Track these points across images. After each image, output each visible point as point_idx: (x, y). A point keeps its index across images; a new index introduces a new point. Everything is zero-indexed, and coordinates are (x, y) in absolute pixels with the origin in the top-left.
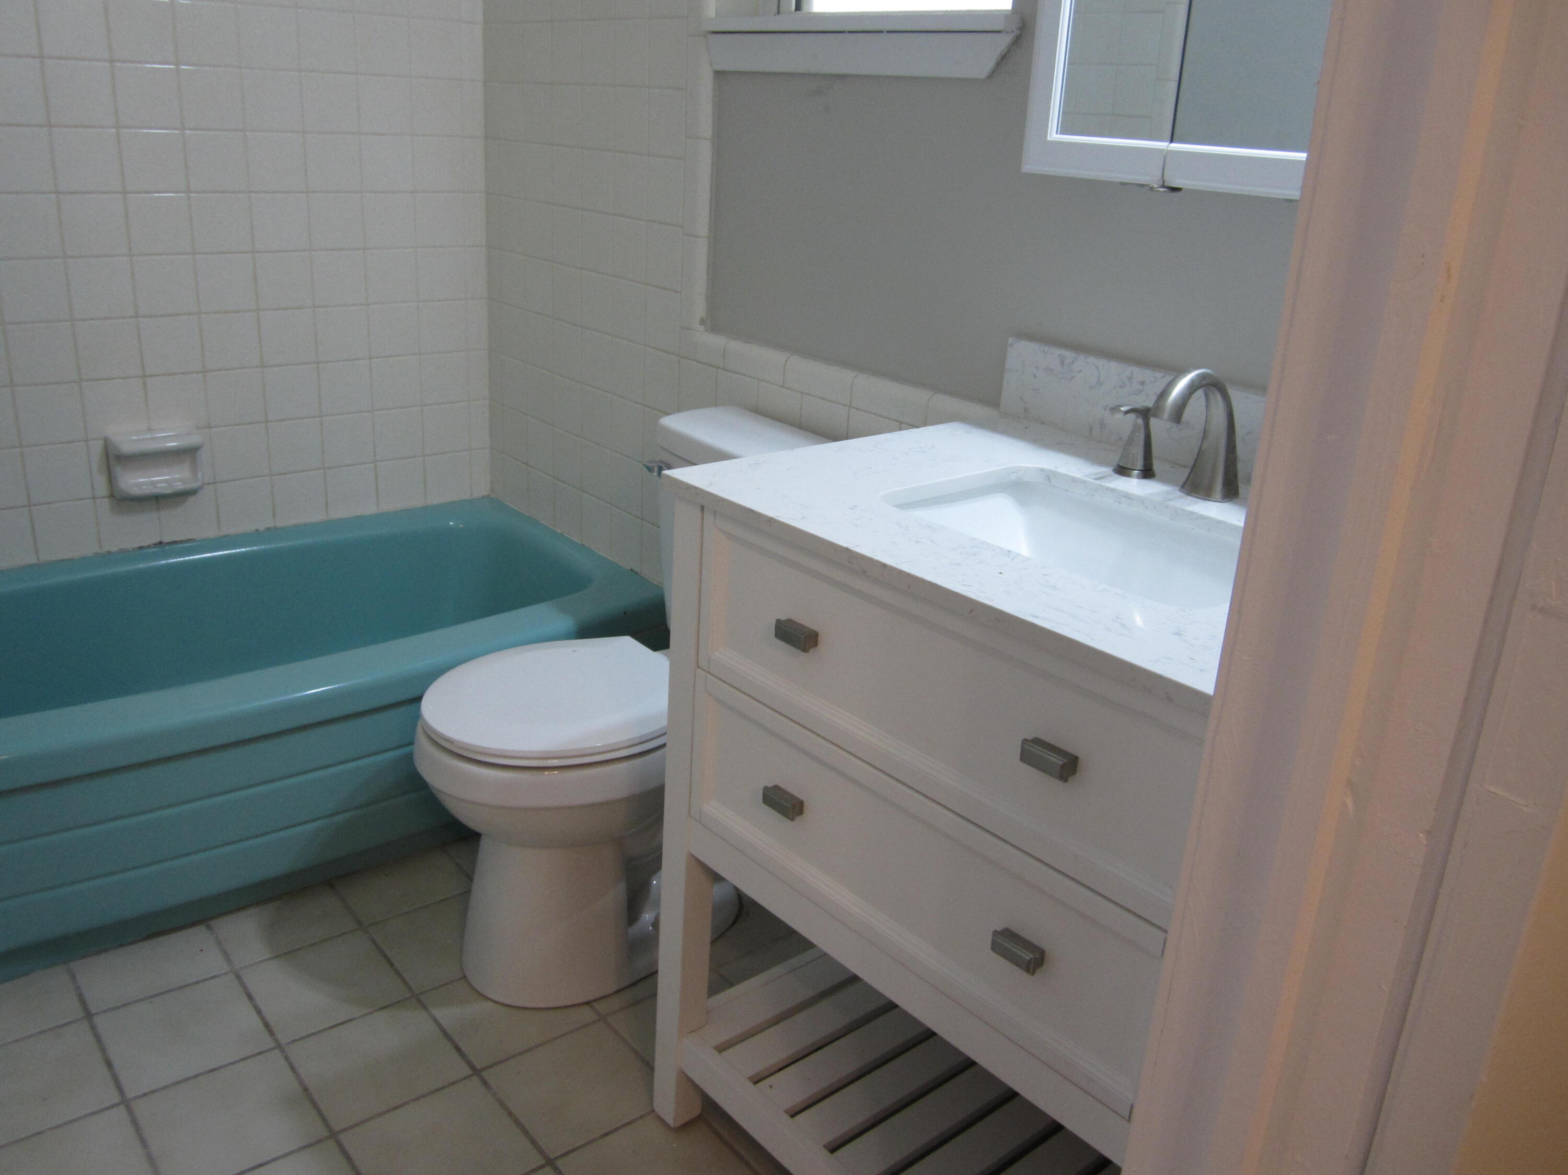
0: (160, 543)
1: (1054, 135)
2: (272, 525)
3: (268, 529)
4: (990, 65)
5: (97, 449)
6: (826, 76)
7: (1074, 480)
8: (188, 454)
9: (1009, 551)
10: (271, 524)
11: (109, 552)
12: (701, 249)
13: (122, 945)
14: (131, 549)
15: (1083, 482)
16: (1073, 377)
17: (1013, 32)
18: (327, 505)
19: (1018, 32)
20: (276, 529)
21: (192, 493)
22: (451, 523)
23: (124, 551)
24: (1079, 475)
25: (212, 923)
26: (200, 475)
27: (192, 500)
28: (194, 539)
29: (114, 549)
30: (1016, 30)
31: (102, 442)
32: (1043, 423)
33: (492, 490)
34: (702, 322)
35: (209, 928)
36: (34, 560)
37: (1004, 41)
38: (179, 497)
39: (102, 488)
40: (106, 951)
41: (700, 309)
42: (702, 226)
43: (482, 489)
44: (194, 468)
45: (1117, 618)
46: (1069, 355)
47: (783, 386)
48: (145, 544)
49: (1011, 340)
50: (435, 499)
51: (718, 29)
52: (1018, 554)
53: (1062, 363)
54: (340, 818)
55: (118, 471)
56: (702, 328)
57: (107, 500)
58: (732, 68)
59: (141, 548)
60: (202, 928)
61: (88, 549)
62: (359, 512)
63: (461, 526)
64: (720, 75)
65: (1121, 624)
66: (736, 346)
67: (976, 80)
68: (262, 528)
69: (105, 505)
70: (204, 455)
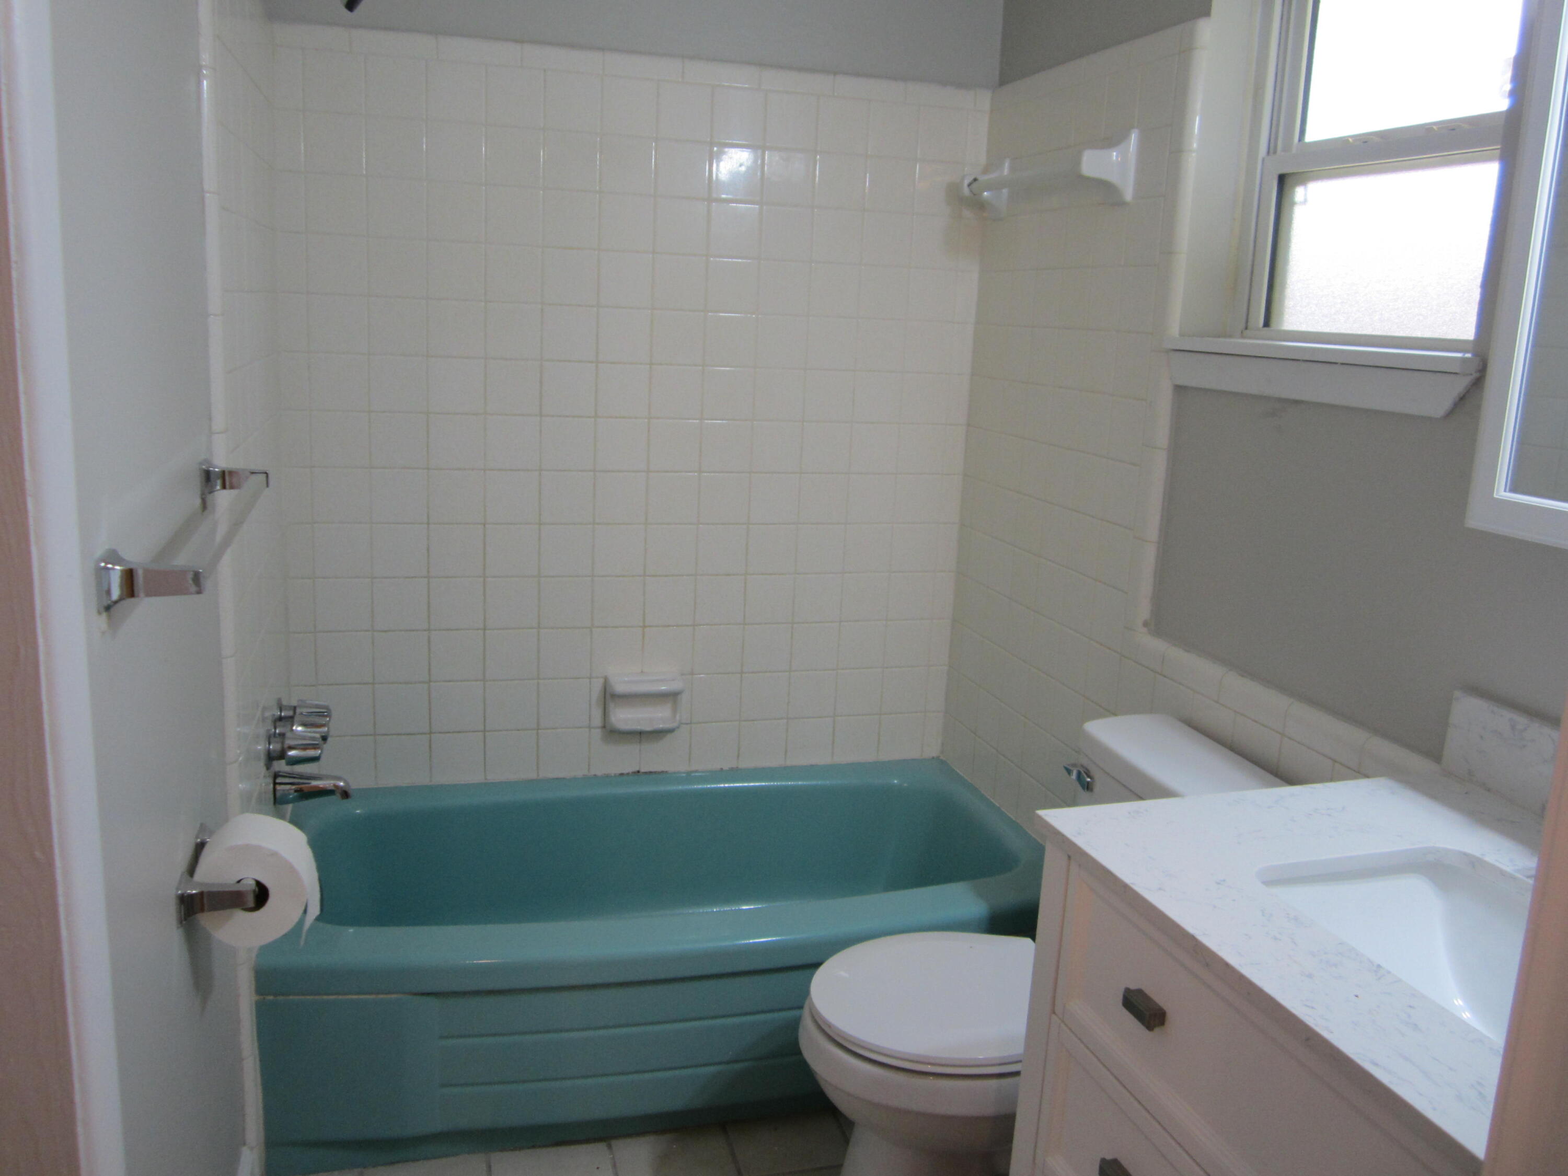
0: (638, 772)
1: (1502, 492)
2: (734, 766)
3: (732, 769)
4: (1446, 404)
5: (598, 685)
6: (1280, 400)
7: (1503, 873)
8: (672, 697)
9: (1379, 966)
10: (734, 764)
11: (595, 775)
12: (1150, 555)
13: (534, 1147)
14: (613, 775)
15: (1513, 878)
16: (1524, 746)
17: (1471, 374)
18: (786, 751)
19: (1478, 375)
20: (737, 769)
21: (670, 731)
22: (896, 781)
23: (608, 776)
24: (1508, 868)
25: (614, 1143)
26: (678, 717)
27: (669, 736)
28: (666, 772)
29: (599, 773)
30: (1476, 372)
31: (602, 680)
32: (1489, 790)
33: (942, 752)
34: (1145, 624)
35: (610, 1147)
36: (533, 775)
37: (1460, 385)
38: (658, 734)
39: (597, 720)
40: (521, 1148)
41: (1144, 611)
42: (1153, 532)
43: (932, 751)
44: (675, 710)
45: (1479, 1083)
46: (1521, 720)
47: (1217, 702)
48: (625, 772)
49: (1457, 694)
50: (884, 757)
51: (1178, 348)
52: (1389, 972)
53: (1513, 728)
54: (738, 1066)
55: (611, 706)
56: (1145, 630)
57: (599, 731)
58: (1194, 384)
59: (622, 774)
60: (602, 1146)
61: (580, 772)
62: (814, 761)
63: (905, 785)
64: (1180, 389)
65: (1480, 1093)
66: (1176, 653)
67: (1430, 419)
68: (726, 767)
69: (597, 734)
70: (684, 698)
